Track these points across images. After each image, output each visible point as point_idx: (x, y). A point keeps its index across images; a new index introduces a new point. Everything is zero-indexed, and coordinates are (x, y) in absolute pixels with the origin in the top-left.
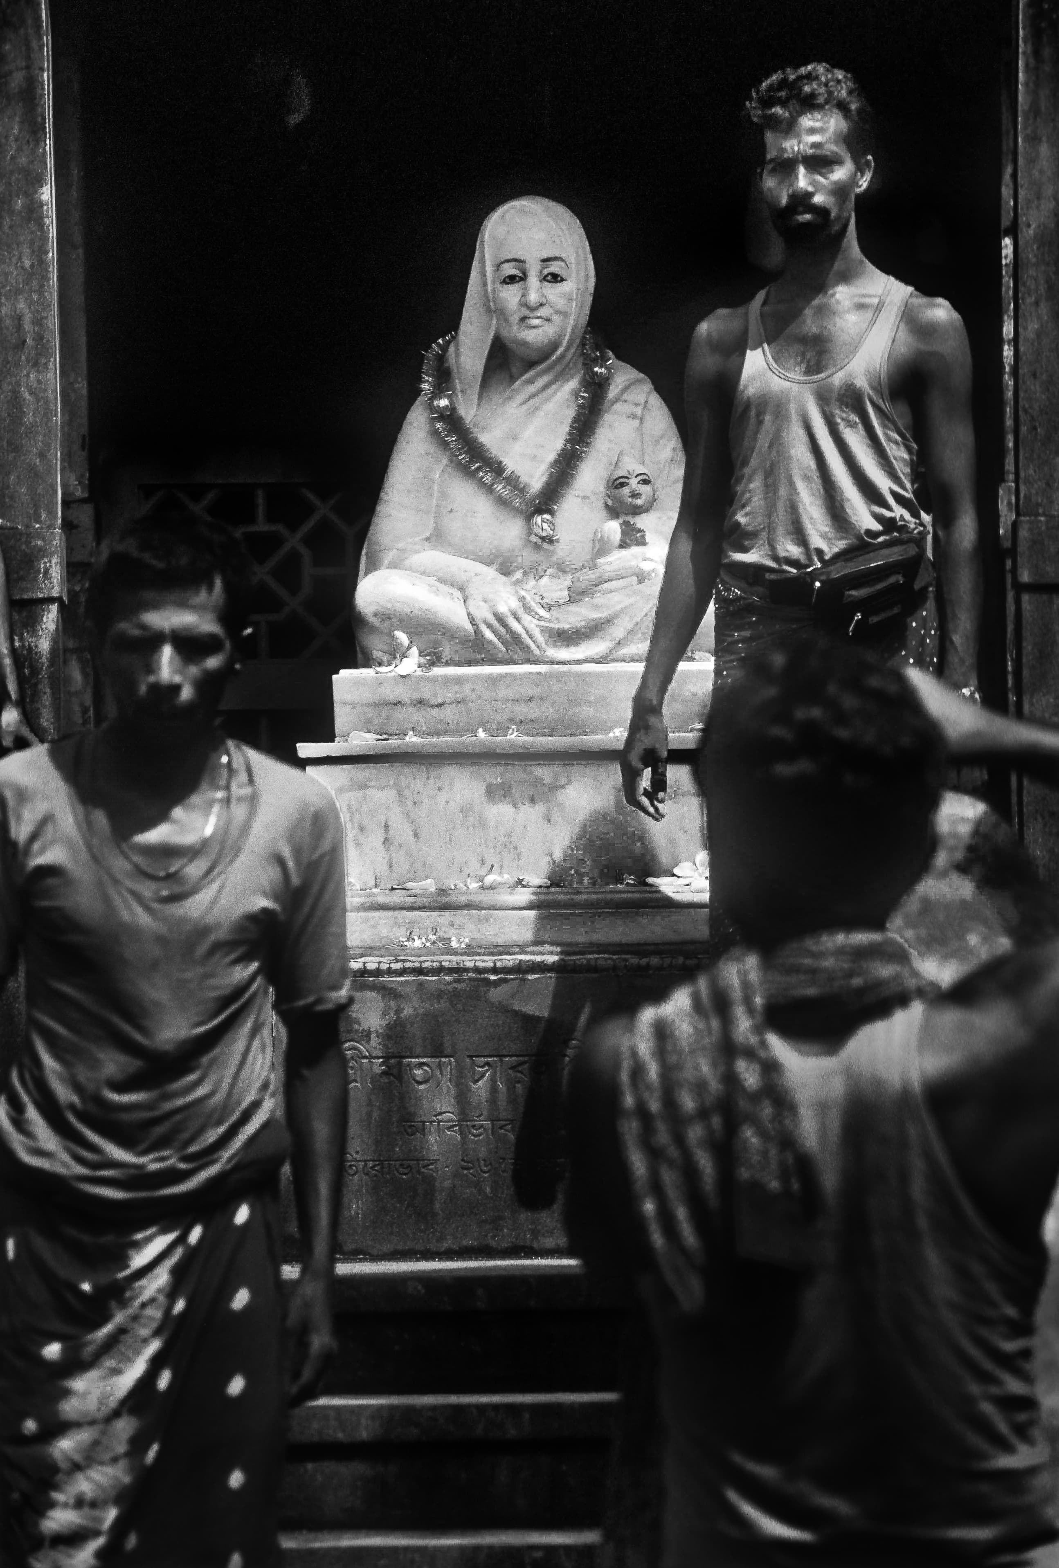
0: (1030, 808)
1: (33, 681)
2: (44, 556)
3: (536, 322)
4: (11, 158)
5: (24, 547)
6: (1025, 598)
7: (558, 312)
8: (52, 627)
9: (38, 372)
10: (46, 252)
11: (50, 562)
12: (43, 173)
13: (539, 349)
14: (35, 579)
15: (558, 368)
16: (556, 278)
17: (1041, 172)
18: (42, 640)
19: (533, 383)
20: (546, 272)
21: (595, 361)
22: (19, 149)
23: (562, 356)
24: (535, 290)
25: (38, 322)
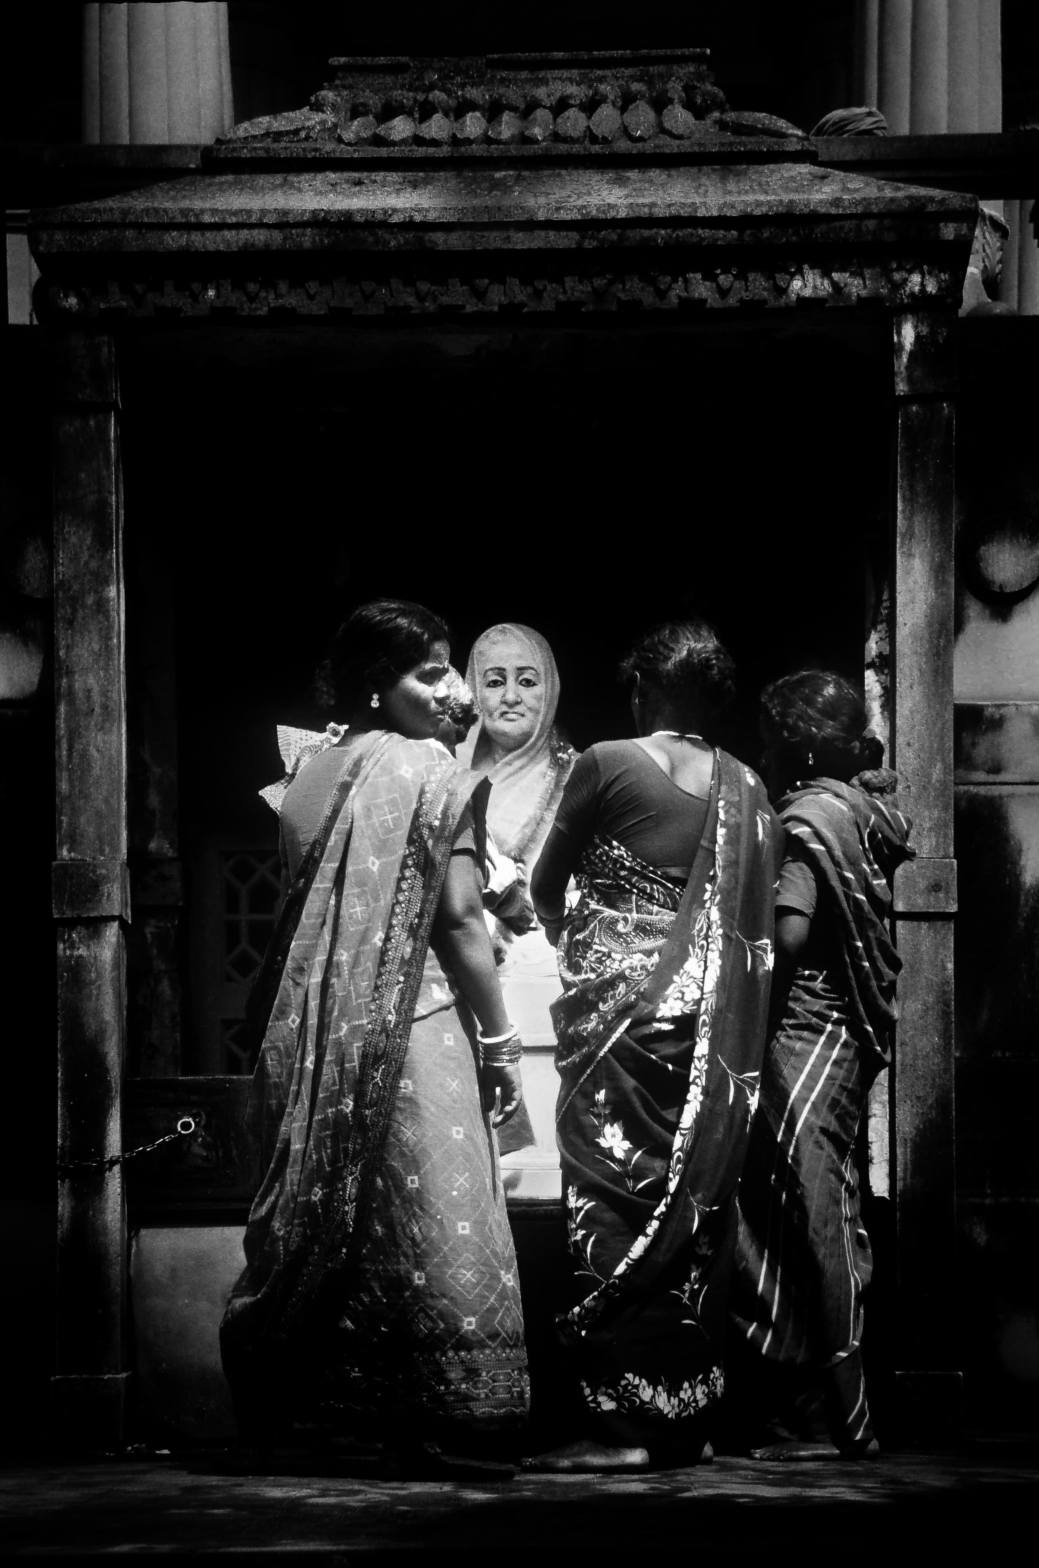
0: (901, 1093)
1: (99, 983)
2: (107, 882)
3: (513, 716)
4: (84, 564)
5: (91, 875)
6: (899, 923)
7: (530, 709)
8: (114, 940)
9: (105, 734)
10: (111, 639)
11: (112, 887)
12: (110, 575)
13: (514, 739)
14: (100, 901)
15: (532, 753)
16: (528, 683)
17: (915, 583)
18: (106, 951)
19: (510, 765)
20: (521, 678)
21: (560, 749)
22: (91, 556)
23: (534, 744)
24: (512, 690)
25: (105, 693)
